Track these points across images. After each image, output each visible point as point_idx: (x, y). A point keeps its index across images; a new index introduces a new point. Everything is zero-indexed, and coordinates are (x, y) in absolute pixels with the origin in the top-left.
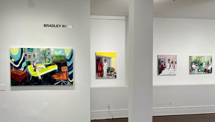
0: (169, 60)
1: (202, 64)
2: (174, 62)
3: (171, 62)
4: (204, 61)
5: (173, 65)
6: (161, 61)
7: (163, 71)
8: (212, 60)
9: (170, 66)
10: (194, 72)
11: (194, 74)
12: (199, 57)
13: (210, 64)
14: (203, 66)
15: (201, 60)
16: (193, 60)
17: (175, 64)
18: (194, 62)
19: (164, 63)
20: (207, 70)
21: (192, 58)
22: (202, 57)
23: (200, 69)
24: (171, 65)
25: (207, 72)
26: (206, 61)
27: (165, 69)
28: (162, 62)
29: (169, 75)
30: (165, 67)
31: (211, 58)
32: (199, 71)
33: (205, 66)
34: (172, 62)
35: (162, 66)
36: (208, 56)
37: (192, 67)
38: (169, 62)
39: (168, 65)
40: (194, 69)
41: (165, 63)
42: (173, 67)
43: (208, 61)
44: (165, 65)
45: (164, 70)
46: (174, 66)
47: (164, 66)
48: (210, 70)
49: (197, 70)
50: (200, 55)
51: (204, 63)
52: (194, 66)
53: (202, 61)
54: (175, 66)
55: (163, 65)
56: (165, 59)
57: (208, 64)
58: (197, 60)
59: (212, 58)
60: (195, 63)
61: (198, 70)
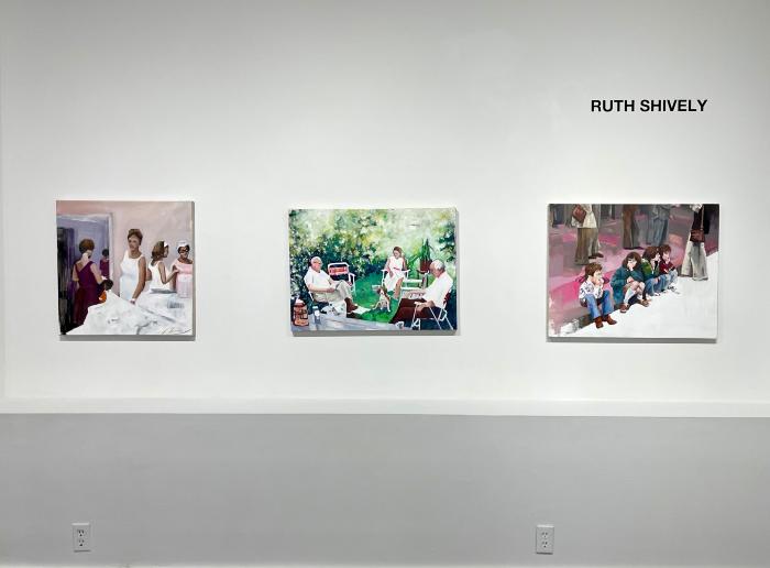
0: (136, 235)
1: (376, 269)
2: (173, 246)
3: (147, 248)
4: (394, 242)
5: (169, 273)
6: (78, 241)
7: (92, 309)
8: (452, 238)
9: (145, 277)
10: (317, 322)
11: (318, 333)
12: (354, 215)
13: (436, 265)
14: (390, 283)
15: (373, 239)
16: (313, 239)
17: (176, 263)
18: (316, 253)
19: (97, 255)
20: (419, 307)
21: (303, 221)
22: (380, 221)
23: (362, 297)
24: (154, 270)
25: (416, 323)
26: (411, 246)
27: (109, 294)
28: (87, 246)
29: (138, 337)
30: (109, 284)
31: (443, 223)
32: (360, 317)
33: (401, 283)
34: (159, 253)
35: (86, 274)
36: (421, 213)
37: (302, 285)
38: (135, 253)
39: (126, 268)
40: (320, 298)
41: (106, 253)
42: (168, 286)
43: (427, 247)
44: (105, 267)
45: (99, 302)
46: (175, 276)
47: (101, 279)
48: (441, 305)
49: (340, 306)
50: (365, 205)
51: (395, 263)
52: (317, 280)
53: (380, 243)
54: (180, 278)
55: (95, 269)
56: (103, 228)
57: (426, 264)
58: (337, 238)
59: (451, 227)
60: (330, 255)
61: (350, 307)
